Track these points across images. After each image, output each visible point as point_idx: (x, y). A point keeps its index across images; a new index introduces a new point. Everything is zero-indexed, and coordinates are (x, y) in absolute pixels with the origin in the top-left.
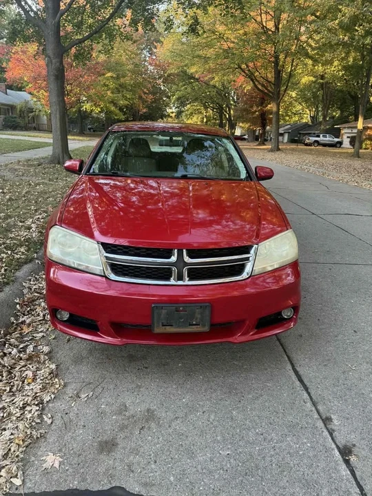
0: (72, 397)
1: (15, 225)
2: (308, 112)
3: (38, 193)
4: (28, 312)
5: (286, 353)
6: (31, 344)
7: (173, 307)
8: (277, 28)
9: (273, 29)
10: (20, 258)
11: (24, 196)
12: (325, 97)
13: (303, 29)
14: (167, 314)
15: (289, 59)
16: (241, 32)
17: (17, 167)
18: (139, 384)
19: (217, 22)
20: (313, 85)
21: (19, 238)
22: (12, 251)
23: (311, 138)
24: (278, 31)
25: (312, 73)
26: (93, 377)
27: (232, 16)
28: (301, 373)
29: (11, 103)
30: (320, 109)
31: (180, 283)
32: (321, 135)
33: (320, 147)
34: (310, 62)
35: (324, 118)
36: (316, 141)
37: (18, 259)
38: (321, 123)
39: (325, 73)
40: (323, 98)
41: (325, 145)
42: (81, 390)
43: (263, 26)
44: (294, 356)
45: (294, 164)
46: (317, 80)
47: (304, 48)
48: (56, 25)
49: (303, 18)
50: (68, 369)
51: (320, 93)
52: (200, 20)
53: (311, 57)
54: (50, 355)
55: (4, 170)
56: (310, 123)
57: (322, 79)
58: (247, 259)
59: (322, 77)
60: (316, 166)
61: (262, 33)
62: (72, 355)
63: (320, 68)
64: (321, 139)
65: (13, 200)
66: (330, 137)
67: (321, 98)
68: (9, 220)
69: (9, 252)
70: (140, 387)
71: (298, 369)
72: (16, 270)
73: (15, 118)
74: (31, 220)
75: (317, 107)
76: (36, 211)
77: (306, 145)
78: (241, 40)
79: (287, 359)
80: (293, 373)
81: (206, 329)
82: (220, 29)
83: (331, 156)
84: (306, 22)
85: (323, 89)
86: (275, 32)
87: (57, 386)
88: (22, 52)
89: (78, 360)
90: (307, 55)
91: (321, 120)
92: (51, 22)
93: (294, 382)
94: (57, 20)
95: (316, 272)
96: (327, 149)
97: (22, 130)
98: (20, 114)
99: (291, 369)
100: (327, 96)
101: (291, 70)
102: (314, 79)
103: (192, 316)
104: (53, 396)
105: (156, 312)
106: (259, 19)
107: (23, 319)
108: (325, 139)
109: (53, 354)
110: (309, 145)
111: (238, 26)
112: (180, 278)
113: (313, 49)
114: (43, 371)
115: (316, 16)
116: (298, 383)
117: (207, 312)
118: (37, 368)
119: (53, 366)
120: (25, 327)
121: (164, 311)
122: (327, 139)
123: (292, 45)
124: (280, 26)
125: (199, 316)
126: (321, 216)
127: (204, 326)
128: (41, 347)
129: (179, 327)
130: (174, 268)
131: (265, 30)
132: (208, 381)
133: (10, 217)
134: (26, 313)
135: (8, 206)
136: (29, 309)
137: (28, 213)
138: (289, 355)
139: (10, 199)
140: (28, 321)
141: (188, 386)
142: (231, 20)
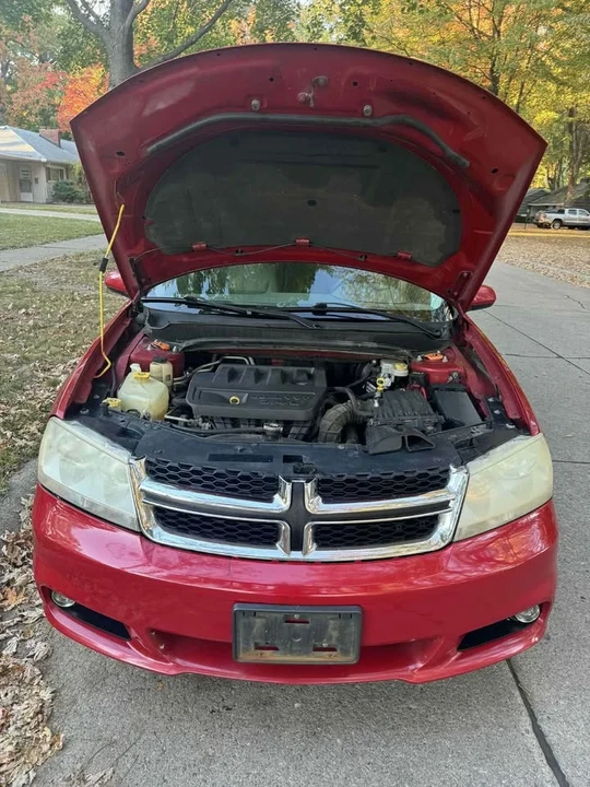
0: (69, 779)
1: (33, 376)
2: (545, 171)
3: (84, 314)
4: (23, 559)
5: (518, 682)
6: (15, 636)
7: (278, 613)
8: (496, 30)
9: (490, 33)
10: (26, 446)
11: (60, 321)
12: (574, 145)
13: (542, 31)
14: (267, 626)
15: (516, 83)
16: (436, 39)
17: (59, 267)
18: (211, 752)
19: (396, 24)
20: (555, 125)
21: (33, 403)
22: (15, 430)
23: (548, 215)
24: (499, 35)
25: (554, 106)
26: (120, 726)
27: (421, 12)
28: (552, 738)
29: (65, 161)
30: (564, 166)
31: (296, 555)
32: (567, 210)
33: (565, 231)
34: (552, 87)
35: (573, 179)
36: (557, 220)
37: (21, 448)
38: (565, 189)
39: (577, 106)
40: (571, 147)
41: (572, 227)
42: (90, 761)
43: (474, 28)
44: (534, 690)
45: (521, 260)
46: (561, 118)
47: (543, 64)
48: (126, 32)
49: (544, 12)
50: (75, 702)
51: (567, 139)
52: (367, 19)
53: (555, 79)
54: (45, 664)
55: (39, 271)
56: (547, 190)
57: (571, 116)
58: (444, 505)
59: (571, 113)
60: (559, 265)
61: (470, 39)
62: (87, 665)
63: (568, 98)
64: (567, 216)
65: (40, 328)
66: (582, 213)
67: (567, 148)
68: (25, 367)
69: (9, 433)
70: (210, 759)
71: (545, 727)
72: (15, 470)
73: (72, 184)
74: (62, 367)
75: (561, 162)
76: (73, 349)
77: (541, 226)
78: (436, 51)
79: (520, 700)
80: (535, 742)
81: (351, 658)
82: (400, 35)
83: (583, 247)
84: (546, 18)
85: (571, 132)
86: (493, 37)
87: (45, 747)
88: (82, 79)
89: (96, 681)
90: (548, 76)
91: (566, 184)
92: (119, 27)
93: (538, 766)
94: (127, 23)
95: (572, 483)
96: (576, 233)
97: (81, 203)
98: (80, 179)
99: (530, 728)
100: (578, 145)
101: (519, 103)
102: (557, 116)
103: (321, 632)
104: (32, 775)
105: (242, 621)
106: (466, 16)
107: (11, 576)
108: (572, 216)
109: (51, 662)
110: (545, 226)
111: (431, 29)
112: (296, 544)
113: (559, 64)
114: (24, 706)
115: (564, 9)
116: (546, 769)
117: (353, 628)
118: (16, 697)
119: (46, 695)
120: (11, 593)
121: (258, 622)
122: (577, 216)
123: (523, 58)
124: (502, 28)
125: (335, 634)
126: (575, 362)
127: (345, 652)
128: (33, 641)
129: (292, 652)
130: (284, 526)
131: (477, 36)
132: (354, 754)
133: (27, 360)
134: (20, 563)
135: (28, 338)
136: (25, 553)
137: (60, 352)
138: (525, 688)
139: (35, 327)
140: (19, 580)
141: (311, 765)
142: (420, 18)
